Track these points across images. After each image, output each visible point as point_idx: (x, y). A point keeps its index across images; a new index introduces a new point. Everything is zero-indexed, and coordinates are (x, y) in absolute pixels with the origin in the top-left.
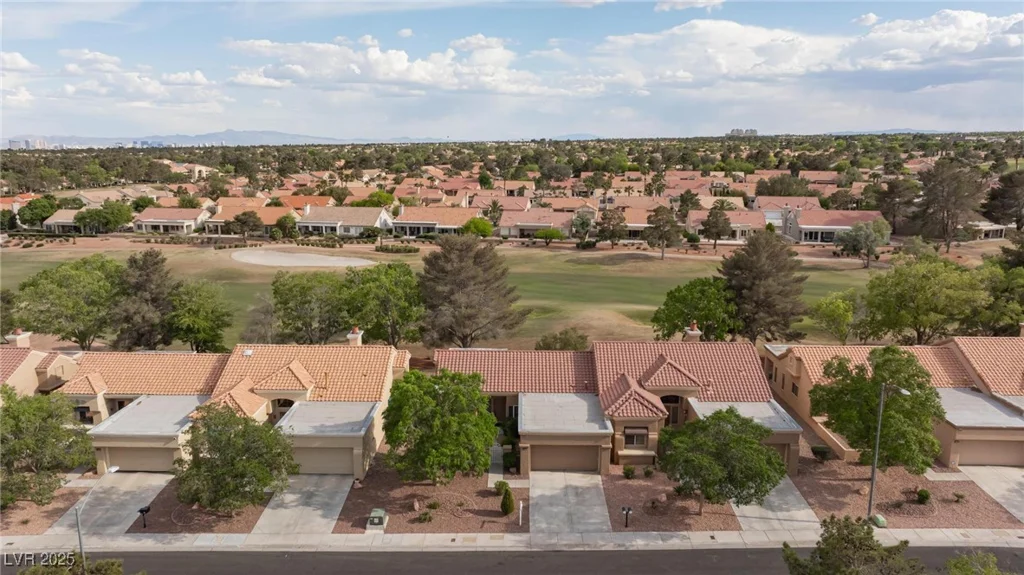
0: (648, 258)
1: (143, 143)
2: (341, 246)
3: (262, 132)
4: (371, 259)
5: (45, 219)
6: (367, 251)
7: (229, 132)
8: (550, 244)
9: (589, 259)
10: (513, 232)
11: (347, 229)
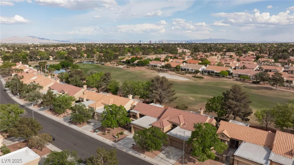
0: (271, 89)
1: (187, 42)
2: (185, 75)
3: (219, 39)
4: (190, 79)
5: (134, 62)
6: (190, 76)
7: (210, 39)
8: (245, 81)
9: (251, 87)
10: (237, 76)
11: (192, 70)
